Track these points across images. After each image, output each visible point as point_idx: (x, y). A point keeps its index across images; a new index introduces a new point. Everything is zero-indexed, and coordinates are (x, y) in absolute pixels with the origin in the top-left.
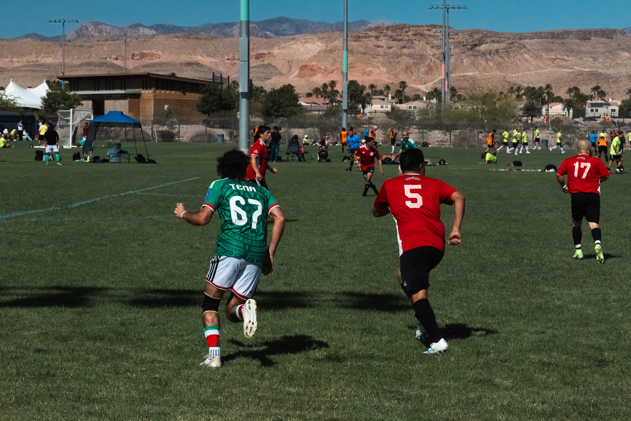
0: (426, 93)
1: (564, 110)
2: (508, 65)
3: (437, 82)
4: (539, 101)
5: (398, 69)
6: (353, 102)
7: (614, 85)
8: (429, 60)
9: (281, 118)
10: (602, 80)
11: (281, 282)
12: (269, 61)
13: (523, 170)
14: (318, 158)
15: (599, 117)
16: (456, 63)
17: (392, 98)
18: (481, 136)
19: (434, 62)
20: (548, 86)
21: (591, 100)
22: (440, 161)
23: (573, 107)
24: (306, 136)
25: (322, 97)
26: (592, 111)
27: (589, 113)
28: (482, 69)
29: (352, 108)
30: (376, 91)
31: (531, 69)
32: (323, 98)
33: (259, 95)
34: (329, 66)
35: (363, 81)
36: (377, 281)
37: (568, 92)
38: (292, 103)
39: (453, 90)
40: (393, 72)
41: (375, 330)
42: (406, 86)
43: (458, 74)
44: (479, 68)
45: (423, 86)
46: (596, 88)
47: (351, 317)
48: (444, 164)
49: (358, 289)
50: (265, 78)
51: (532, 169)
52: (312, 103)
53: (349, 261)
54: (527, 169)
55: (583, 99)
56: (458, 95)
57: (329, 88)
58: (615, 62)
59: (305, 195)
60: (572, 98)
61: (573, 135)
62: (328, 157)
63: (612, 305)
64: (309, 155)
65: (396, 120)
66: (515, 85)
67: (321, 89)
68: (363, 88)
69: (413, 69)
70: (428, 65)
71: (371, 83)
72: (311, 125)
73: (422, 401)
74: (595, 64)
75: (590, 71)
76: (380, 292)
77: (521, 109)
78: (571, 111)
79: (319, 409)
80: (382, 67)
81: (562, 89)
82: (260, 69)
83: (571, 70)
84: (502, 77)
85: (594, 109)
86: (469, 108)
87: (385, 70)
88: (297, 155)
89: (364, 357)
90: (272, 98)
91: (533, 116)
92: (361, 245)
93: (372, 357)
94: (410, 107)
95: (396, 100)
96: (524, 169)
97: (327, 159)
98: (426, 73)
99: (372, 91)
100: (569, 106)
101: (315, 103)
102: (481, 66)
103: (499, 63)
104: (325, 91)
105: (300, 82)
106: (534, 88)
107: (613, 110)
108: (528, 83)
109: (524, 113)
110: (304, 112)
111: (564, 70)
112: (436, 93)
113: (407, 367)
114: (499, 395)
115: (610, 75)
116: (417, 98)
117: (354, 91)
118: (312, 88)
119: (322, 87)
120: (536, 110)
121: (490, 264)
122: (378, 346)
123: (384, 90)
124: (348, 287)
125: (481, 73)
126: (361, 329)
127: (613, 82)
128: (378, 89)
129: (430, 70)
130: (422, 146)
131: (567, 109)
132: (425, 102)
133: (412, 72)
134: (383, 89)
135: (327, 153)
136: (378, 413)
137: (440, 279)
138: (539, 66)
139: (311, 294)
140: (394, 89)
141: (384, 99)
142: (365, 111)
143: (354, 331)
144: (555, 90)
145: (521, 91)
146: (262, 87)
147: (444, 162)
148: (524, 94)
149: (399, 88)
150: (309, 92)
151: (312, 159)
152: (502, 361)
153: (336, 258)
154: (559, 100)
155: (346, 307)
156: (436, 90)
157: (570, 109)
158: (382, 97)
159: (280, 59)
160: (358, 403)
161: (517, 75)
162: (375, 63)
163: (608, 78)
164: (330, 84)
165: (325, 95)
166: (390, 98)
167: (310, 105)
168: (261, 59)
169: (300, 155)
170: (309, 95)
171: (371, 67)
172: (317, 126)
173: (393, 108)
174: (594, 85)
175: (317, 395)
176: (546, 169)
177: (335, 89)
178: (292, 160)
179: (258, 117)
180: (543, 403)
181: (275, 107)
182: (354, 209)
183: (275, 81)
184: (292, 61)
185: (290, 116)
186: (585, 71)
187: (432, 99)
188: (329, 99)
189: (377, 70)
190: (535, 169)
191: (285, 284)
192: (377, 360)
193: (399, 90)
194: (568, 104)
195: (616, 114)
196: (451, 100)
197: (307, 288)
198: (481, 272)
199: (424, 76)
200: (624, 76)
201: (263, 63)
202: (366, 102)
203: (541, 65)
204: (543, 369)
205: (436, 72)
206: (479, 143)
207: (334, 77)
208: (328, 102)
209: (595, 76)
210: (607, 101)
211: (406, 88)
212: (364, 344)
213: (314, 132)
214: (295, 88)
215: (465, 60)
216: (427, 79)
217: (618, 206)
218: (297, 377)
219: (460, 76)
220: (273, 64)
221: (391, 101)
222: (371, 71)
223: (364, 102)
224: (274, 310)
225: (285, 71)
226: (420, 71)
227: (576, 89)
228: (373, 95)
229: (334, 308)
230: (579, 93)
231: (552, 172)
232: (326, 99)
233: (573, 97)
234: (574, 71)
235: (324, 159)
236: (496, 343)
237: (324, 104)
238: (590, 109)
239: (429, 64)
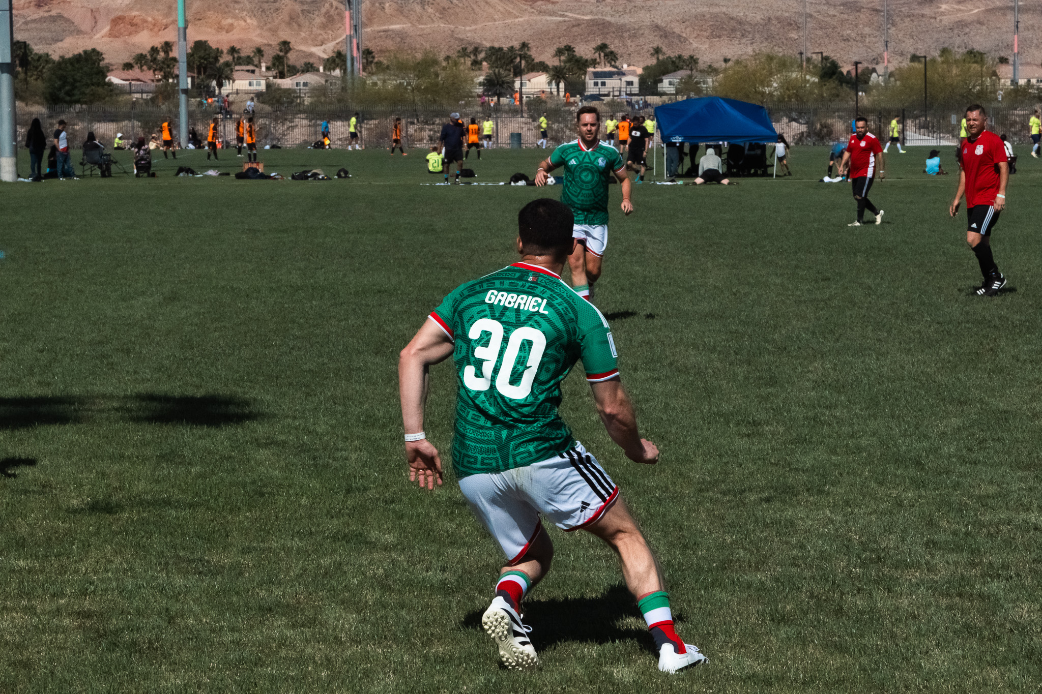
0: (324, 60)
1: (550, 83)
2: (458, 11)
3: (342, 42)
4: (510, 70)
5: (277, 22)
6: (202, 76)
7: (632, 41)
8: (327, 5)
9: (78, 106)
10: (612, 34)
11: (34, 381)
12: (59, 11)
13: (475, 184)
14: (135, 171)
15: (608, 95)
16: (374, 9)
17: (268, 68)
18: (411, 130)
19: (337, 8)
20: (524, 45)
21: (595, 67)
22: (340, 171)
23: (565, 79)
24: (119, 135)
25: (149, 69)
26: (596, 84)
27: (591, 89)
28: (416, 18)
29: (200, 88)
30: (239, 58)
31: (496, 17)
32: (152, 71)
33: (43, 67)
34: (161, 18)
35: (218, 42)
36: (199, 375)
37: (556, 55)
38: (94, 80)
39: (368, 53)
40: (269, 26)
41: (179, 456)
42: (290, 49)
43: (376, 28)
44: (411, 17)
45: (320, 48)
46: (602, 48)
47: (143, 435)
48: (346, 177)
49: (164, 388)
50: (53, 40)
51: (490, 181)
52: (133, 80)
53: (158, 343)
54: (482, 181)
55: (581, 65)
56: (376, 63)
57: (162, 54)
58: (633, 4)
59: (104, 233)
60: (562, 64)
61: (562, 125)
62: (152, 169)
63: (584, 403)
64: (120, 167)
65: (272, 105)
66: (470, 43)
67: (149, 57)
68: (218, 52)
69: (301, 19)
70: (326, 13)
71: (232, 45)
72: (128, 117)
73: (241, 574)
74: (601, 7)
75: (591, 20)
76: (200, 393)
77: (480, 84)
78: (562, 85)
79: (62, 595)
80: (250, 17)
81: (547, 49)
82: (45, 24)
83: (561, 19)
84: (449, 32)
85: (599, 81)
86: (392, 84)
87: (255, 23)
88: (99, 168)
89: (154, 503)
90: (61, 72)
91: (500, 95)
92: (183, 314)
93: (167, 503)
94: (297, 83)
95: (274, 72)
96: (477, 182)
97: (151, 172)
98: (324, 27)
99: (234, 58)
100: (558, 77)
101: (138, 80)
102: (414, 14)
103: (444, 8)
104: (154, 60)
105: (113, 44)
106: (501, 49)
107: (630, 83)
108: (493, 41)
109: (485, 91)
110: (117, 95)
111: (549, 18)
112: (338, 60)
113: (224, 517)
114: (372, 559)
115: (625, 25)
116: (309, 68)
117: (203, 58)
118: (133, 54)
119: (149, 52)
120: (505, 86)
121: (395, 340)
122: (180, 485)
123: (254, 57)
124: (148, 385)
125: (414, 25)
126: (157, 456)
127: (630, 37)
128: (243, 54)
129: (330, 21)
130: (314, 147)
131: (556, 82)
132: (321, 75)
133: (299, 26)
134: (252, 55)
135: (149, 163)
136: (161, 598)
137: (305, 367)
138: (509, 13)
139: (81, 400)
140: (269, 53)
141: (253, 72)
142: (222, 91)
143: (145, 459)
144: (536, 51)
145: (480, 53)
146: (47, 55)
147: (346, 173)
148: (485, 59)
149: (279, 53)
150: (128, 61)
151: (125, 172)
152: (386, 502)
153: (136, 336)
154: (542, 67)
155: (137, 420)
156: (339, 55)
157: (560, 82)
158: (250, 68)
159: (77, 7)
160: (129, 583)
161: (473, 27)
162: (237, 11)
163: (621, 30)
164: (162, 47)
165: (155, 66)
166: (264, 69)
167: (128, 82)
168: (46, 8)
169: (104, 166)
170: (128, 66)
171: (232, 18)
172: (138, 117)
173: (268, 86)
174: (599, 43)
175: (63, 570)
176: (511, 180)
177: (171, 55)
178: (91, 175)
179: (38, 103)
180: (444, 569)
181: (67, 88)
182: (183, 255)
183: (71, 43)
184: (98, 10)
185: (91, 102)
186: (584, 20)
187: (334, 70)
188: (162, 73)
189: (242, 23)
190: (494, 181)
191: (40, 383)
192: (176, 507)
193: (278, 56)
194: (557, 75)
195: (635, 89)
196: (364, 70)
197: (76, 391)
198: (376, 354)
199: (319, 32)
200: (647, 26)
201: (50, 14)
202: (223, 76)
203: (511, 11)
204: (452, 513)
205: (339, 25)
206: (408, 140)
207: (170, 35)
208: (160, 77)
209: (601, 27)
210: (620, 67)
211: (291, 52)
212: (158, 481)
213: (133, 127)
214: (104, 56)
215: (387, 5)
216: (326, 37)
217: (619, 239)
218: (32, 541)
219: (380, 32)
220: (66, 15)
221: (264, 74)
222: (232, 25)
223: (220, 77)
224: (13, 430)
225: (86, 26)
226: (314, 23)
227: (569, 49)
228: (236, 65)
229: (117, 422)
230: (574, 56)
231: (521, 186)
232: (156, 73)
233: (565, 62)
234: (567, 19)
235: (145, 172)
236: (381, 471)
237: (153, 81)
238: (593, 81)
239: (328, 12)
